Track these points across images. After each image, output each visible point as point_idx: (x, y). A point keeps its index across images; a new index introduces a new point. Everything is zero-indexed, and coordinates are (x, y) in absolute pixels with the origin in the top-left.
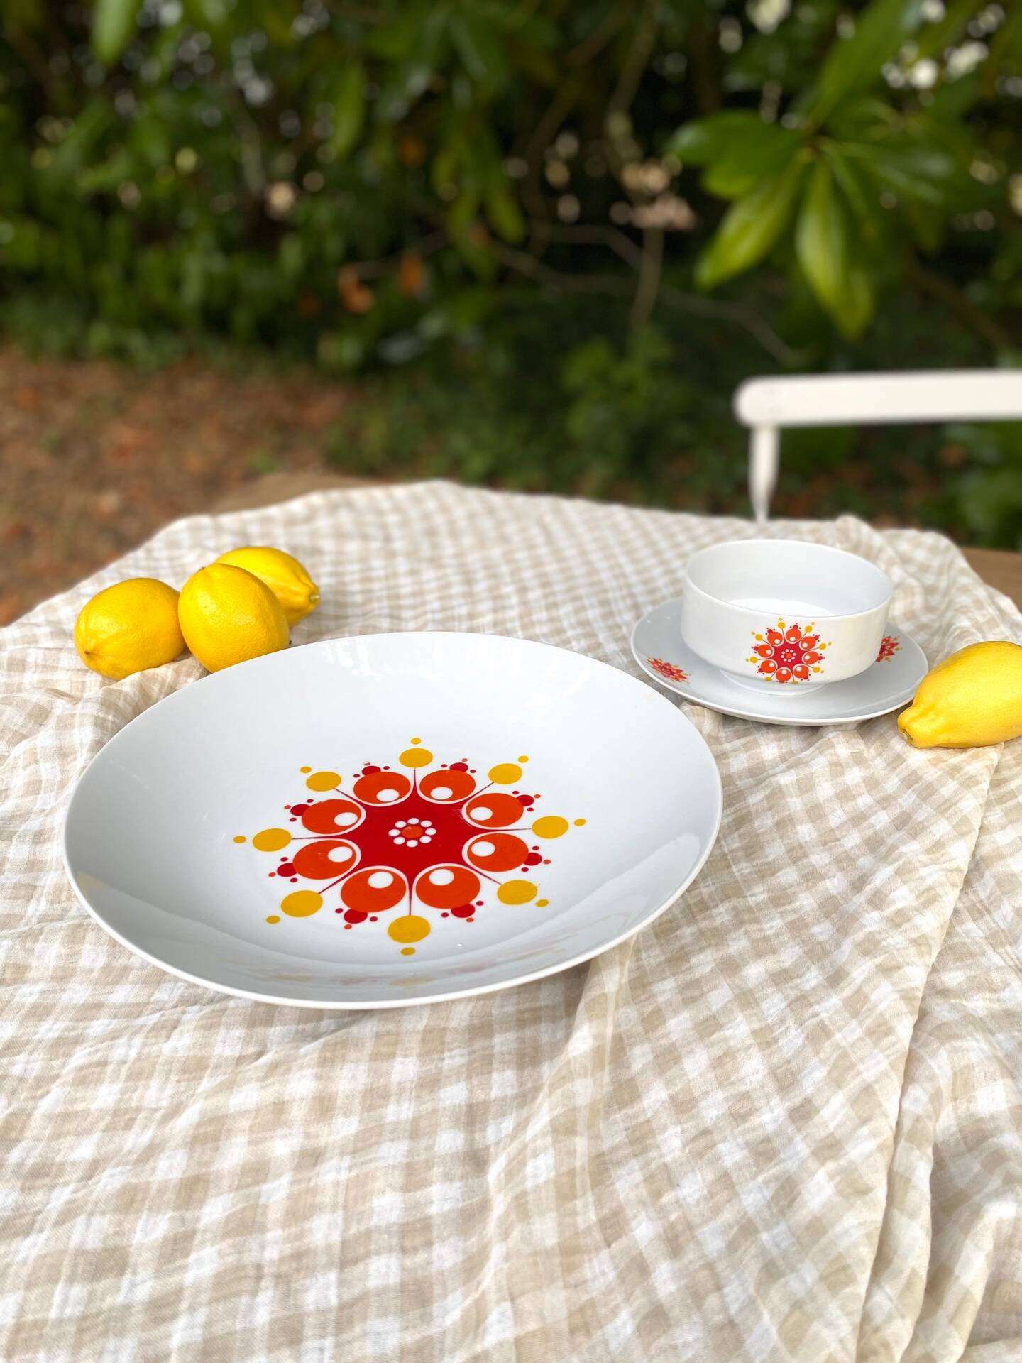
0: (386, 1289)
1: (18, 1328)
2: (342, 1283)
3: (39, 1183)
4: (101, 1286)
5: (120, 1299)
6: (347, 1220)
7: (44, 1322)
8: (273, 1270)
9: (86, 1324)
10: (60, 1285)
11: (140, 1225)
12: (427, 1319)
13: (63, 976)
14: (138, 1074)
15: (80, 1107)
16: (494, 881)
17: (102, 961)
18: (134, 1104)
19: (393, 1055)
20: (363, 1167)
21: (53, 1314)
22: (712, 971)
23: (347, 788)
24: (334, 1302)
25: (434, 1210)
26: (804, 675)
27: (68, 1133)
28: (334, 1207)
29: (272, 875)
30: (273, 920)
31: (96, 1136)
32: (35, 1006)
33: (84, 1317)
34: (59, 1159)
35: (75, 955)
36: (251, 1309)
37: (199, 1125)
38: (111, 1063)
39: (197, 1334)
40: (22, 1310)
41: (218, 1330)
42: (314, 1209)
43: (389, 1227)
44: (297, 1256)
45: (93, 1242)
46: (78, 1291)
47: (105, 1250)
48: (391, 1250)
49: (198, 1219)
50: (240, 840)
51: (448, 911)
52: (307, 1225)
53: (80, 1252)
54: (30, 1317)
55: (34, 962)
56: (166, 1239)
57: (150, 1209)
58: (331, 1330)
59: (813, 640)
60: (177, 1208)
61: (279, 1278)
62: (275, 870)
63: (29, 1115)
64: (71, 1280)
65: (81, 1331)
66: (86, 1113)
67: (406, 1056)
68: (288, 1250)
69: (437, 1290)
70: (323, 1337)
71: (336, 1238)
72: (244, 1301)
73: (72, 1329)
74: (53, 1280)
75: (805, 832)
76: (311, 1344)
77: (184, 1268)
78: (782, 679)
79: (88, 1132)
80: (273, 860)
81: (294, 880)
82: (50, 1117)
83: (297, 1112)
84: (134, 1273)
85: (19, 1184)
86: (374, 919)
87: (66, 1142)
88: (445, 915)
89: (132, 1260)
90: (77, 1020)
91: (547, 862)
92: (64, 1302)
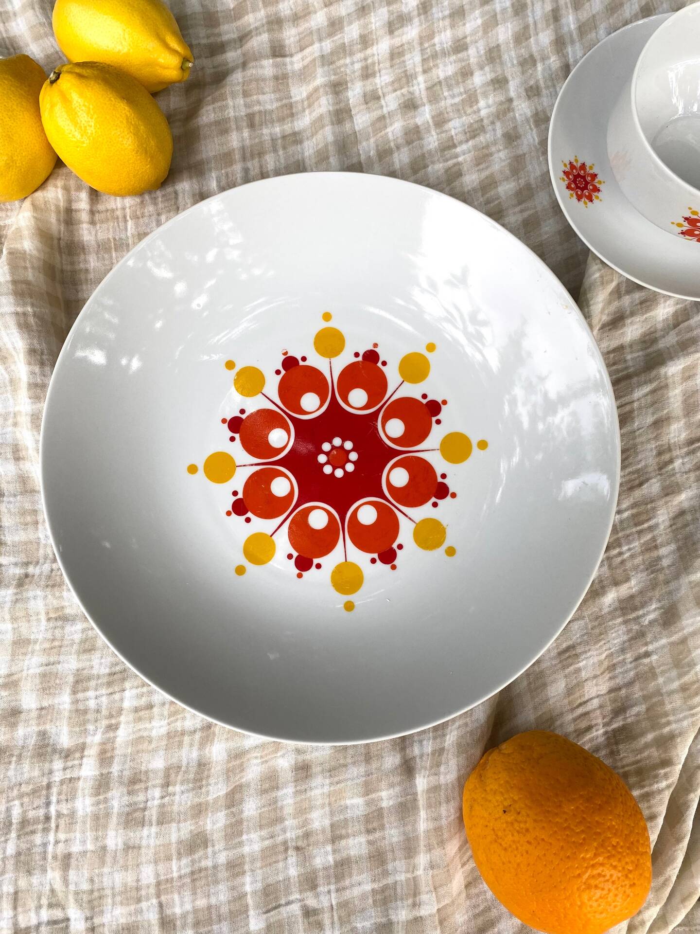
0: (360, 857)
1: (158, 884)
2: (334, 851)
3: (137, 787)
4: (196, 856)
6: (332, 813)
7: (172, 879)
8: (294, 844)
9: (195, 877)
10: (174, 862)
12: (386, 873)
16: (410, 519)
20: (338, 785)
21: (175, 875)
24: (332, 863)
25: (385, 804)
28: (323, 806)
29: (228, 515)
30: (240, 570)
33: (193, 873)
36: (286, 868)
39: (259, 886)
41: (270, 881)
42: (311, 808)
43: (358, 817)
44: (307, 835)
46: (185, 861)
48: (361, 833)
49: (242, 812)
50: (193, 469)
51: (376, 557)
52: (308, 816)
56: (226, 827)
58: (333, 880)
61: (297, 849)
62: (230, 509)
64: (179, 859)
65: (193, 881)
68: (300, 832)
69: (390, 856)
70: (329, 884)
71: (327, 822)
72: (281, 865)
73: (188, 880)
74: (169, 858)
76: (322, 889)
80: (226, 495)
81: (248, 520)
84: (213, 846)
85: (125, 790)
86: (319, 566)
87: (145, 757)
88: (373, 560)
91: (454, 495)
92: (179, 868)
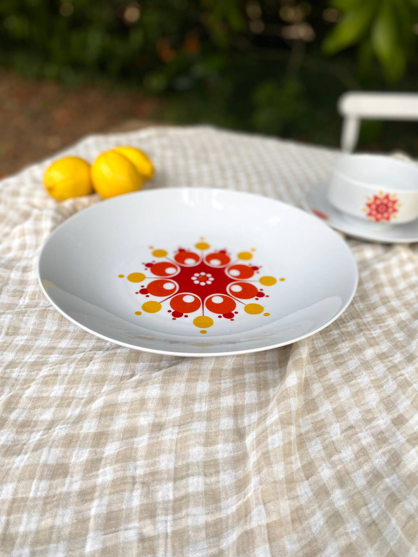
0: (198, 493)
1: (14, 501)
2: (175, 489)
3: (25, 429)
4: (55, 482)
5: (65, 489)
6: (177, 458)
7: (27, 498)
8: (141, 480)
9: (48, 501)
10: (35, 481)
11: (75, 453)
12: (218, 509)
13: (36, 333)
14: (74, 381)
15: (45, 395)
16: (242, 303)
17: (55, 328)
18: (71, 395)
19: (197, 380)
20: (185, 433)
21: (31, 495)
22: (348, 351)
23: (170, 258)
24: (171, 497)
25: (220, 456)
26: (388, 218)
27: (39, 406)
28: (170, 451)
29: (137, 293)
30: (138, 313)
31: (53, 409)
32: (24, 346)
33: (47, 497)
34: (34, 419)
35: (42, 324)
36: (130, 499)
37: (103, 408)
38: (60, 375)
39: (104, 510)
40: (16, 492)
41: (115, 508)
42: (160, 452)
43: (198, 462)
44: (153, 474)
45: (52, 461)
46: (44, 484)
47: (58, 465)
48: (199, 474)
49: (103, 453)
50: (121, 276)
51: (222, 315)
52: (157, 459)
53: (45, 465)
54: (20, 496)
55: (23, 325)
56: (87, 461)
57: (80, 446)
58: (170, 511)
59: (394, 202)
60: (92, 447)
61: (144, 484)
62: (138, 291)
63: (20, 397)
64: (41, 479)
65: (45, 504)
66: (48, 398)
67: (203, 381)
68: (148, 470)
69: (223, 495)
70: (166, 515)
71: (171, 466)
72: (127, 494)
73: (41, 503)
74: (32, 478)
75: (388, 291)
76: (160, 518)
77: (97, 476)
78: (377, 220)
79: (49, 407)
80: (138, 287)
81: (148, 296)
82: (30, 399)
83: (151, 405)
84: (72, 477)
85: (15, 430)
86: (186, 316)
87: (39, 410)
88: (220, 317)
89: (71, 470)
90: (43, 354)
91: (267, 296)
92: (37, 489)
